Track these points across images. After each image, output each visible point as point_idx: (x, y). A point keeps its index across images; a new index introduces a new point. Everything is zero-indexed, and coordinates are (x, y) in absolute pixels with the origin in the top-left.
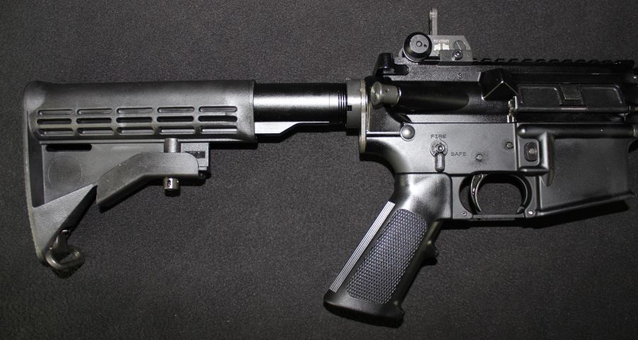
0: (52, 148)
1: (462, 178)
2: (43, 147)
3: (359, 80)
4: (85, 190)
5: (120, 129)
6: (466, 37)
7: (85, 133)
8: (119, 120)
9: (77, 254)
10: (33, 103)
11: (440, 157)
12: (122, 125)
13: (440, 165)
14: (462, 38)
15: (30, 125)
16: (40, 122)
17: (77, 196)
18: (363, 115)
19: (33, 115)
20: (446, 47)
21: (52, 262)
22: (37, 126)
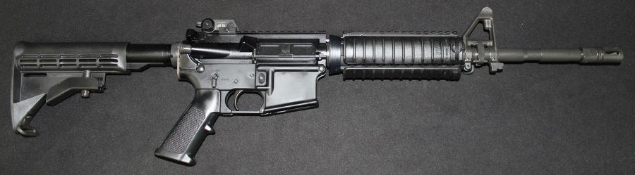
0: (27, 75)
1: (228, 92)
2: (22, 75)
3: (178, 42)
4: (41, 96)
5: (61, 65)
6: (235, 20)
7: (43, 67)
8: (60, 61)
9: (34, 131)
10: (18, 52)
11: (214, 81)
12: (62, 63)
13: (214, 85)
14: (233, 21)
15: (17, 63)
16: (21, 61)
17: (36, 99)
18: (178, 59)
19: (18, 57)
20: (224, 26)
21: (21, 131)
22: (19, 63)
